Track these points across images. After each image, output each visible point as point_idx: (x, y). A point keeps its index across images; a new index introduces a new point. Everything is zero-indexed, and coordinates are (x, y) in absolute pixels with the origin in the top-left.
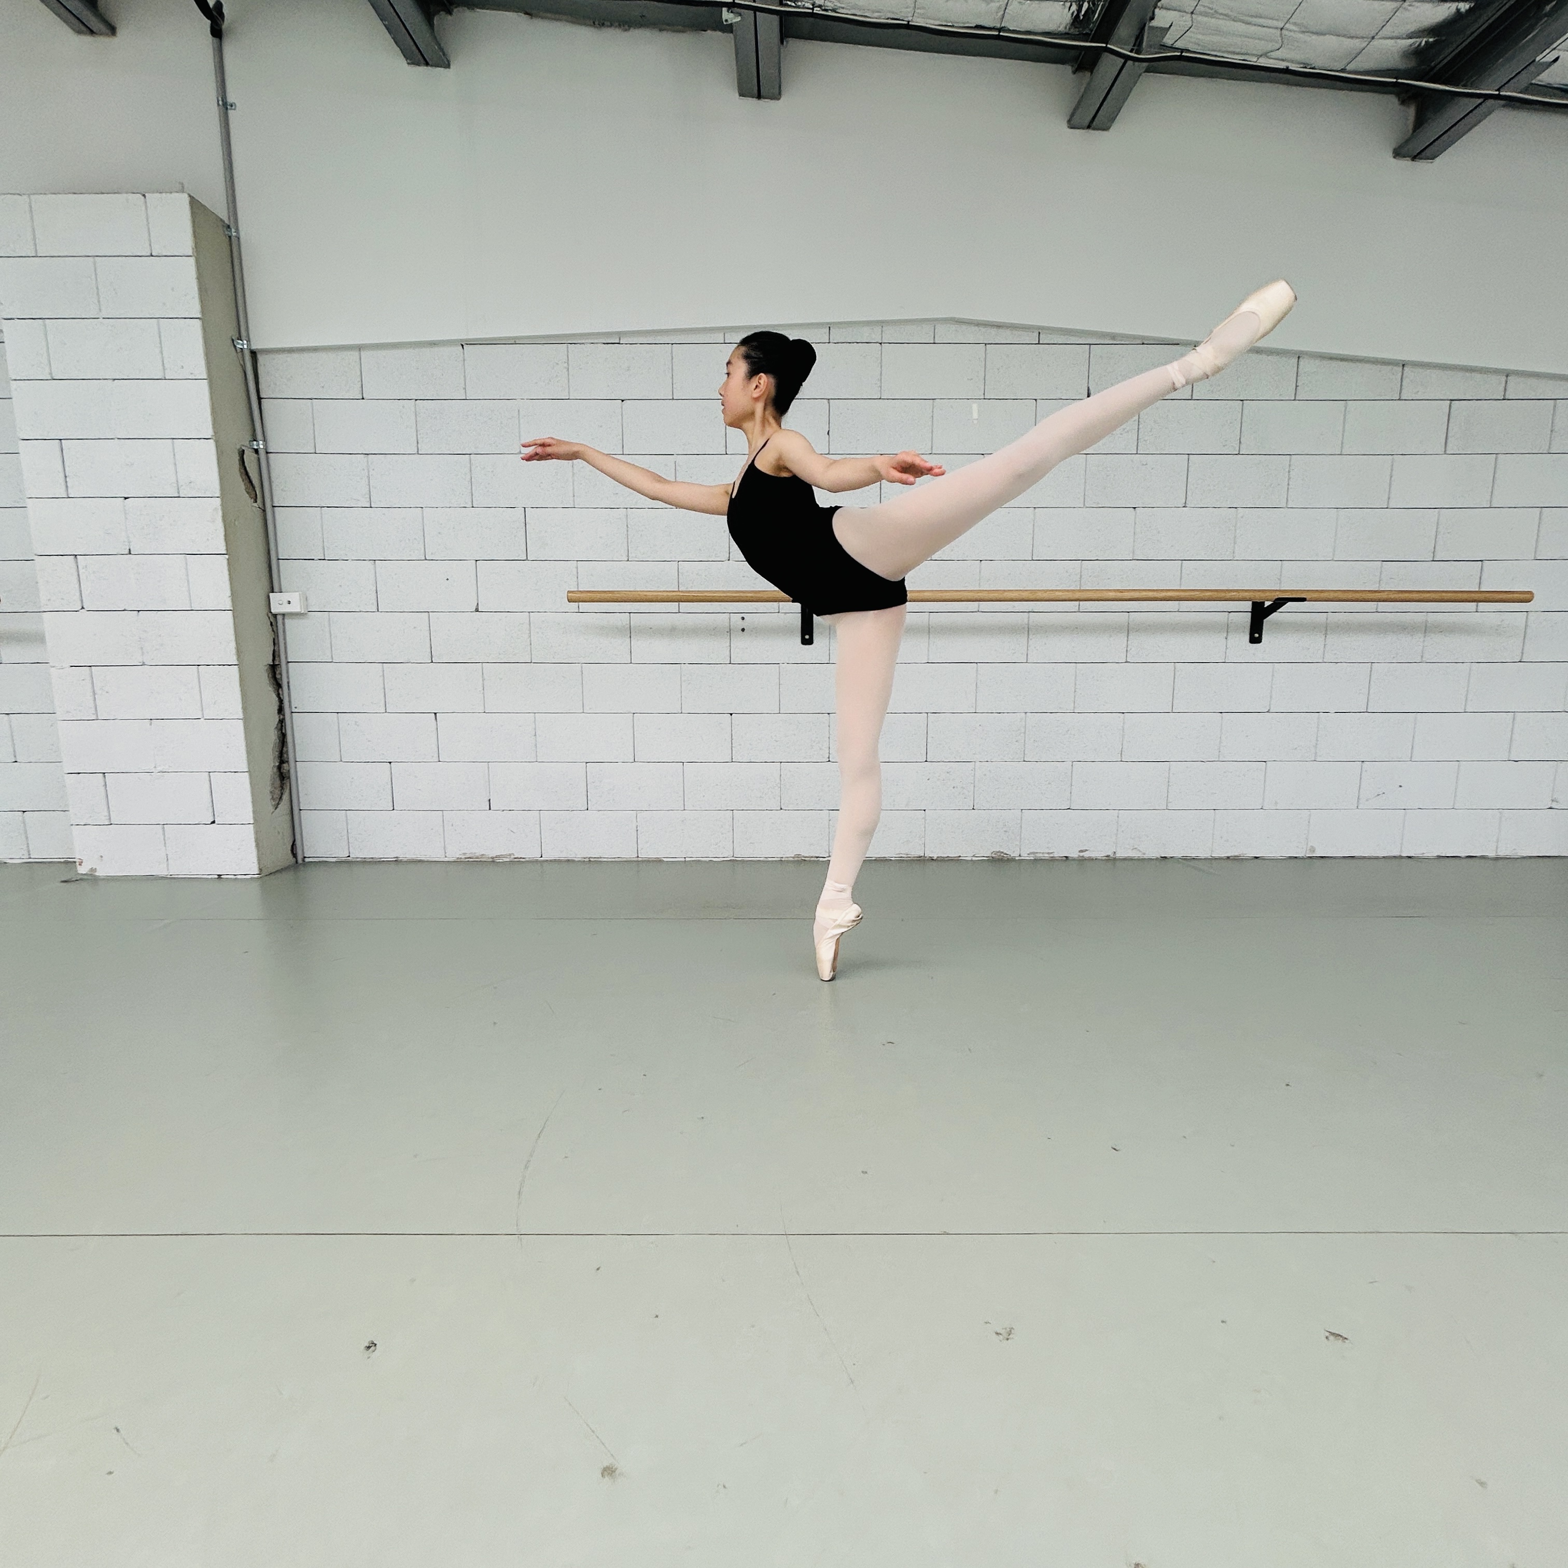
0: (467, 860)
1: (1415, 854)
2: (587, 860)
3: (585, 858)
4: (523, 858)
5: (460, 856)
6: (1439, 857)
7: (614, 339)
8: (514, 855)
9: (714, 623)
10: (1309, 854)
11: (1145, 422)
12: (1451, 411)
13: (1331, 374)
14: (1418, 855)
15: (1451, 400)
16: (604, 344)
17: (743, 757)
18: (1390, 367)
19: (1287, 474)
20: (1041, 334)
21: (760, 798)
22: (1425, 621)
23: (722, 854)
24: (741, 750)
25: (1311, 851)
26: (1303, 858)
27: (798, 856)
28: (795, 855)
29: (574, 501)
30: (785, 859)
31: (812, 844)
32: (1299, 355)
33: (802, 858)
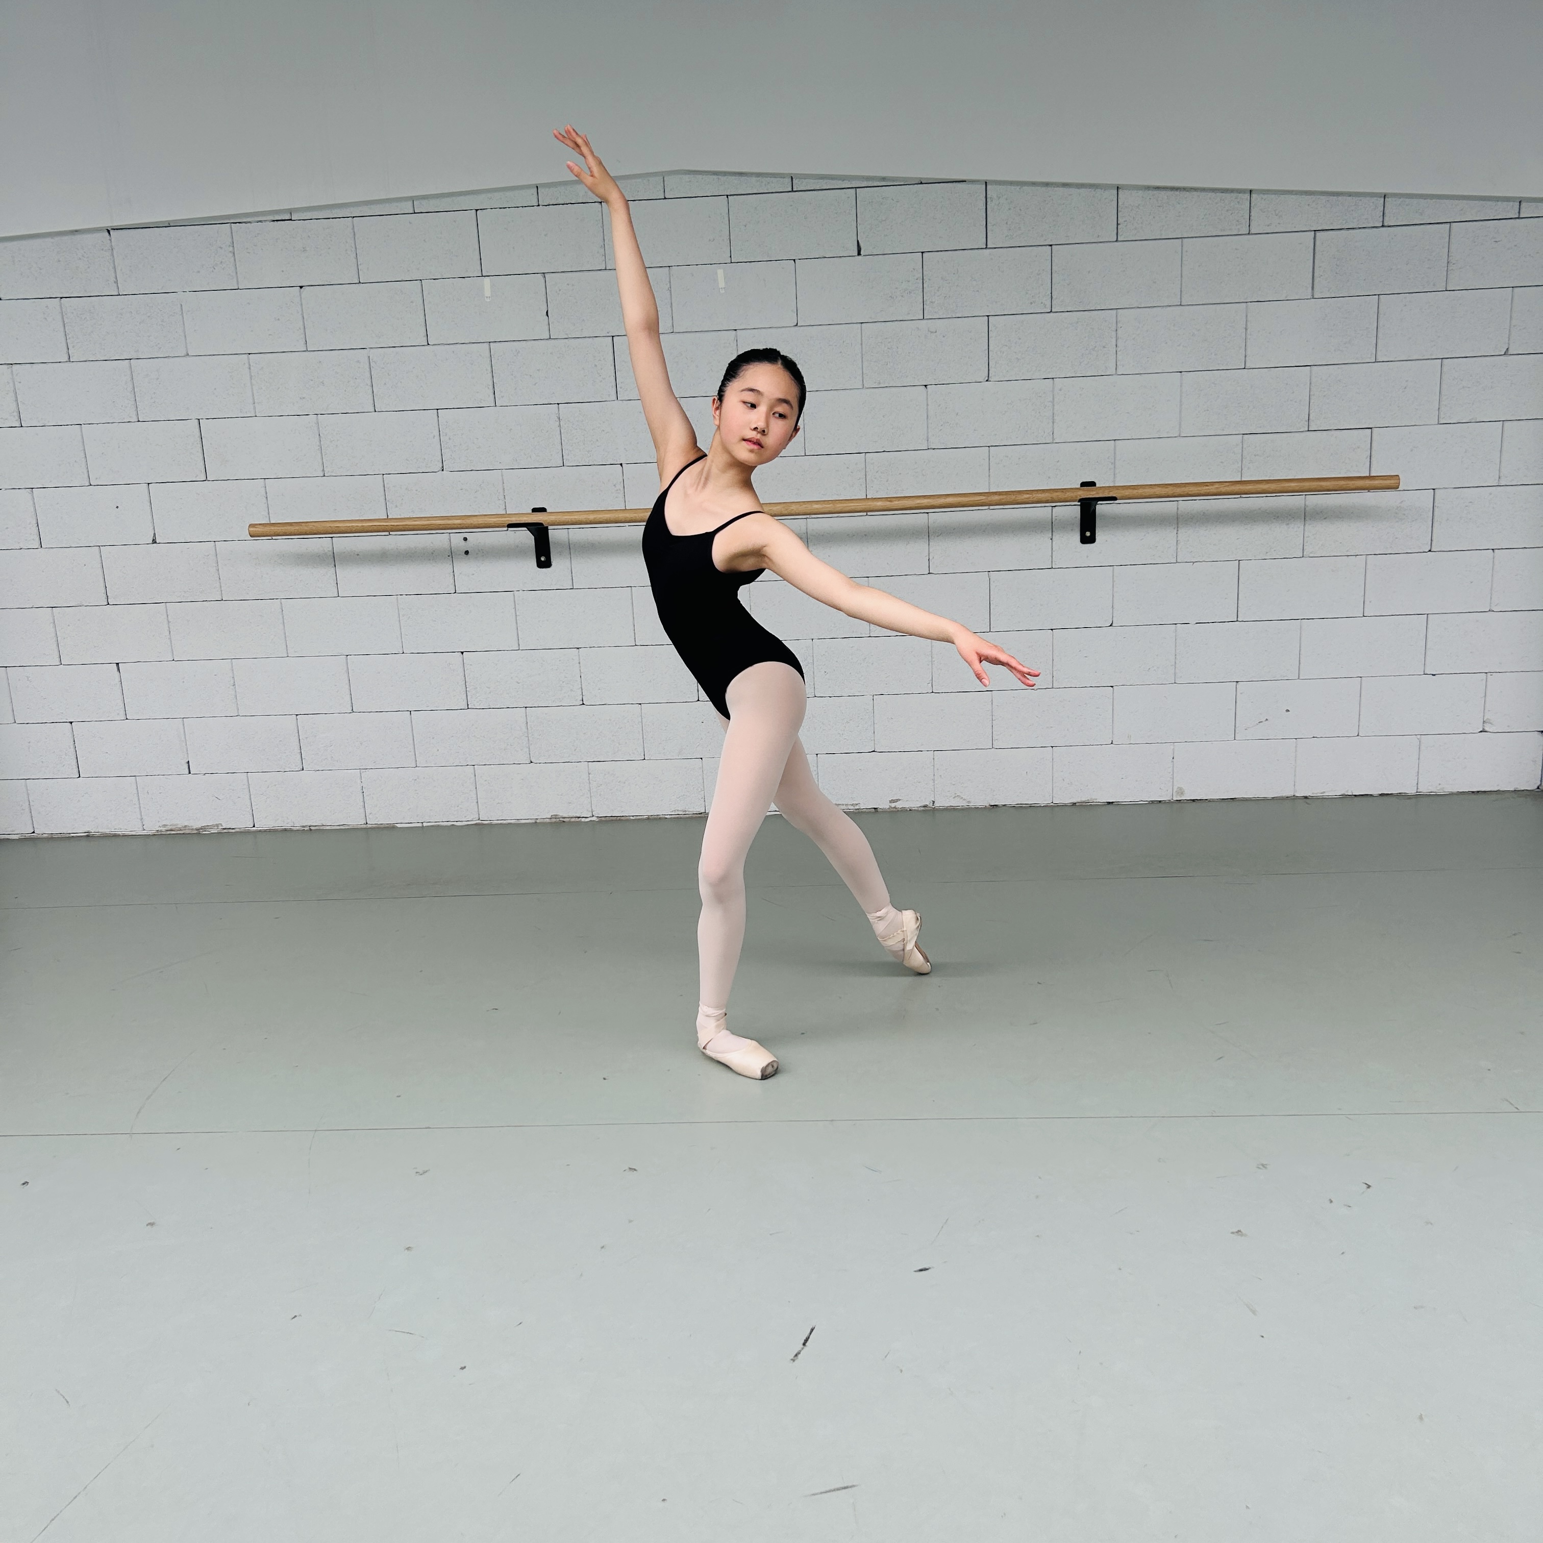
0: (169, 832)
1: (1313, 794)
2: (308, 828)
3: (303, 826)
4: (233, 829)
5: (160, 829)
6: (1344, 796)
7: (285, 217)
8: (222, 826)
9: (432, 545)
10: (1177, 797)
11: (929, 279)
12: (1317, 245)
13: (1159, 206)
14: (1317, 794)
15: (1315, 231)
16: (274, 221)
17: (480, 702)
18: (1234, 195)
19: (1114, 334)
20: (794, 180)
21: (505, 750)
22: (1303, 506)
23: (465, 817)
24: (478, 695)
25: (1178, 793)
26: (1169, 802)
27: (556, 816)
28: (552, 816)
29: (255, 408)
30: (541, 821)
31: (569, 803)
32: (1118, 187)
33: (561, 819)
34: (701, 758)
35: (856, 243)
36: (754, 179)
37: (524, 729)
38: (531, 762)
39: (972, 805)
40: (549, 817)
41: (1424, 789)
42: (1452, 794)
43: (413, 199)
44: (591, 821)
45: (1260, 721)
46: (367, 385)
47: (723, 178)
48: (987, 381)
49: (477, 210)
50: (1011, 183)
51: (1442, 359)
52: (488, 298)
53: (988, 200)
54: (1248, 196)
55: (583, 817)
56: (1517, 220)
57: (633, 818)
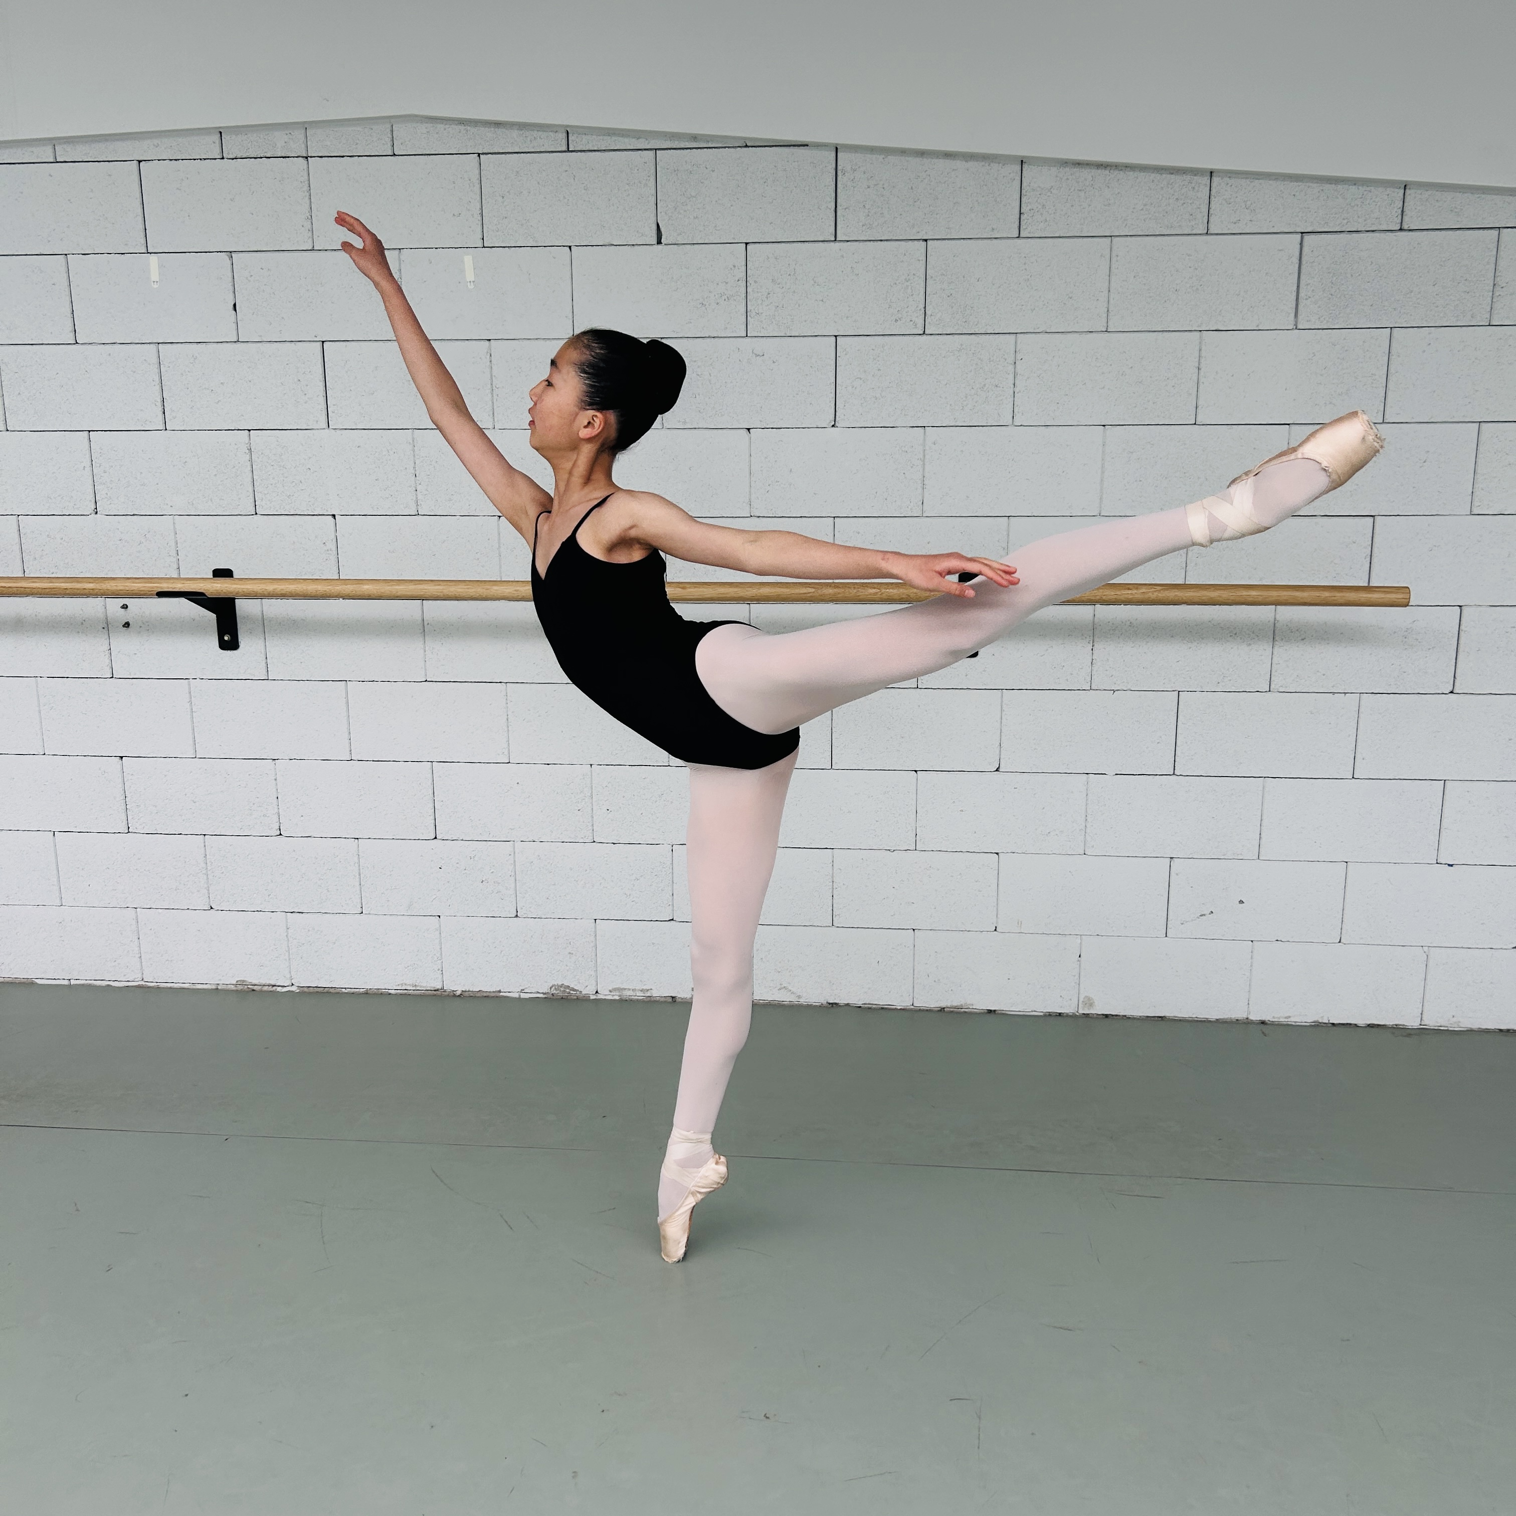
1: (1274, 1018)
6: (1319, 1025)
9: (81, 612)
10: (1083, 1009)
11: (755, 282)
12: (1304, 253)
13: (1080, 190)
14: (1278, 1018)
15: (1302, 233)
17: (144, 825)
18: (1188, 177)
19: (1011, 368)
20: (570, 135)
21: (176, 890)
22: (1272, 620)
23: (125, 975)
25: (1086, 1004)
26: (1074, 1017)
27: (242, 983)
28: (237, 982)
30: (223, 987)
31: (262, 966)
32: (1022, 161)
33: (249, 986)
34: (439, 916)
35: (654, 227)
36: (515, 133)
37: (202, 864)
38: (212, 908)
39: (803, 1001)
40: (235, 982)
41: (1432, 1021)
42: (1471, 1031)
43: (53, 142)
44: (289, 991)
45: (1203, 913)
47: (472, 130)
48: (833, 426)
49: (140, 162)
50: (872, 150)
52: (155, 283)
53: (839, 173)
54: (1206, 180)
55: (279, 986)
57: (346, 991)
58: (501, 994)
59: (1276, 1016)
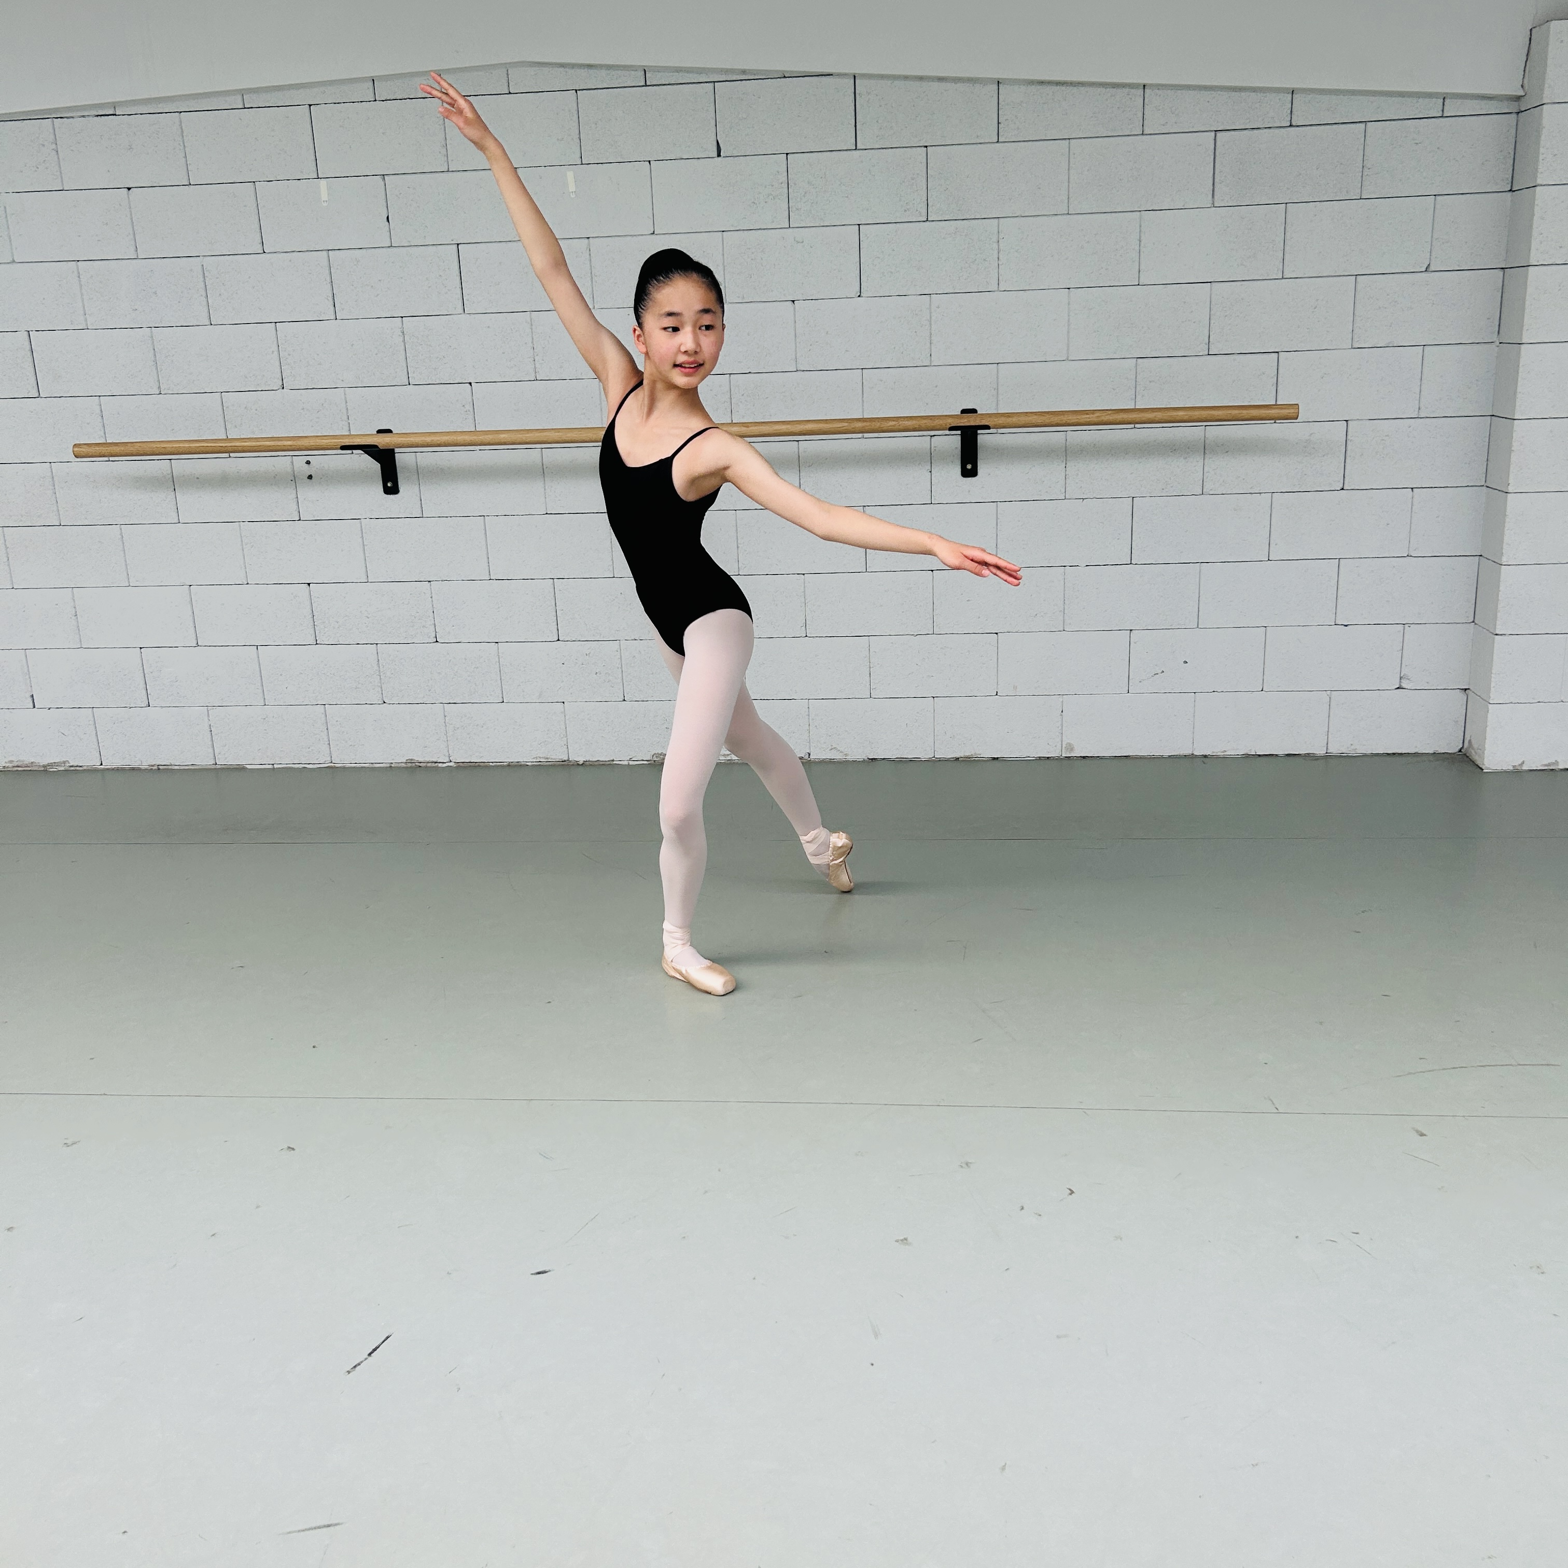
0: (16, 769)
1: (1213, 752)
2: (156, 767)
3: (153, 766)
4: (81, 766)
5: (7, 765)
6: (1247, 756)
7: (108, 111)
8: (69, 763)
9: (274, 469)
10: (1066, 753)
11: (795, 184)
12: (1217, 147)
13: (1044, 103)
14: (1217, 753)
15: (1215, 131)
16: (98, 116)
17: (329, 637)
18: (1126, 90)
19: (995, 246)
20: (647, 73)
21: (356, 689)
22: (1203, 438)
23: (317, 759)
24: (326, 629)
25: (1068, 749)
26: (1058, 759)
27: (411, 761)
28: (407, 760)
29: (86, 320)
30: (396, 766)
31: (426, 747)
32: (998, 82)
33: (416, 764)
34: (564, 703)
35: (715, 143)
36: (603, 72)
37: (376, 667)
38: (384, 702)
39: (850, 758)
40: (405, 761)
41: (1334, 749)
42: (1365, 755)
43: (242, 93)
44: (448, 766)
45: (1156, 673)
46: (202, 295)
47: (571, 71)
48: (859, 296)
49: (310, 105)
50: (882, 77)
51: (1356, 275)
52: (325, 202)
53: (857, 95)
54: (1141, 91)
55: (440, 763)
56: (1441, 119)
57: (493, 765)
58: (614, 762)
59: (1214, 751)
